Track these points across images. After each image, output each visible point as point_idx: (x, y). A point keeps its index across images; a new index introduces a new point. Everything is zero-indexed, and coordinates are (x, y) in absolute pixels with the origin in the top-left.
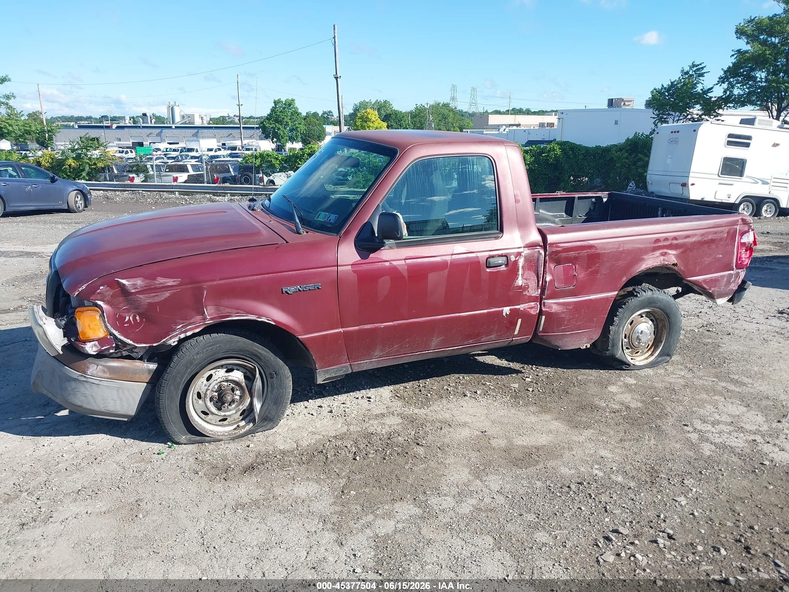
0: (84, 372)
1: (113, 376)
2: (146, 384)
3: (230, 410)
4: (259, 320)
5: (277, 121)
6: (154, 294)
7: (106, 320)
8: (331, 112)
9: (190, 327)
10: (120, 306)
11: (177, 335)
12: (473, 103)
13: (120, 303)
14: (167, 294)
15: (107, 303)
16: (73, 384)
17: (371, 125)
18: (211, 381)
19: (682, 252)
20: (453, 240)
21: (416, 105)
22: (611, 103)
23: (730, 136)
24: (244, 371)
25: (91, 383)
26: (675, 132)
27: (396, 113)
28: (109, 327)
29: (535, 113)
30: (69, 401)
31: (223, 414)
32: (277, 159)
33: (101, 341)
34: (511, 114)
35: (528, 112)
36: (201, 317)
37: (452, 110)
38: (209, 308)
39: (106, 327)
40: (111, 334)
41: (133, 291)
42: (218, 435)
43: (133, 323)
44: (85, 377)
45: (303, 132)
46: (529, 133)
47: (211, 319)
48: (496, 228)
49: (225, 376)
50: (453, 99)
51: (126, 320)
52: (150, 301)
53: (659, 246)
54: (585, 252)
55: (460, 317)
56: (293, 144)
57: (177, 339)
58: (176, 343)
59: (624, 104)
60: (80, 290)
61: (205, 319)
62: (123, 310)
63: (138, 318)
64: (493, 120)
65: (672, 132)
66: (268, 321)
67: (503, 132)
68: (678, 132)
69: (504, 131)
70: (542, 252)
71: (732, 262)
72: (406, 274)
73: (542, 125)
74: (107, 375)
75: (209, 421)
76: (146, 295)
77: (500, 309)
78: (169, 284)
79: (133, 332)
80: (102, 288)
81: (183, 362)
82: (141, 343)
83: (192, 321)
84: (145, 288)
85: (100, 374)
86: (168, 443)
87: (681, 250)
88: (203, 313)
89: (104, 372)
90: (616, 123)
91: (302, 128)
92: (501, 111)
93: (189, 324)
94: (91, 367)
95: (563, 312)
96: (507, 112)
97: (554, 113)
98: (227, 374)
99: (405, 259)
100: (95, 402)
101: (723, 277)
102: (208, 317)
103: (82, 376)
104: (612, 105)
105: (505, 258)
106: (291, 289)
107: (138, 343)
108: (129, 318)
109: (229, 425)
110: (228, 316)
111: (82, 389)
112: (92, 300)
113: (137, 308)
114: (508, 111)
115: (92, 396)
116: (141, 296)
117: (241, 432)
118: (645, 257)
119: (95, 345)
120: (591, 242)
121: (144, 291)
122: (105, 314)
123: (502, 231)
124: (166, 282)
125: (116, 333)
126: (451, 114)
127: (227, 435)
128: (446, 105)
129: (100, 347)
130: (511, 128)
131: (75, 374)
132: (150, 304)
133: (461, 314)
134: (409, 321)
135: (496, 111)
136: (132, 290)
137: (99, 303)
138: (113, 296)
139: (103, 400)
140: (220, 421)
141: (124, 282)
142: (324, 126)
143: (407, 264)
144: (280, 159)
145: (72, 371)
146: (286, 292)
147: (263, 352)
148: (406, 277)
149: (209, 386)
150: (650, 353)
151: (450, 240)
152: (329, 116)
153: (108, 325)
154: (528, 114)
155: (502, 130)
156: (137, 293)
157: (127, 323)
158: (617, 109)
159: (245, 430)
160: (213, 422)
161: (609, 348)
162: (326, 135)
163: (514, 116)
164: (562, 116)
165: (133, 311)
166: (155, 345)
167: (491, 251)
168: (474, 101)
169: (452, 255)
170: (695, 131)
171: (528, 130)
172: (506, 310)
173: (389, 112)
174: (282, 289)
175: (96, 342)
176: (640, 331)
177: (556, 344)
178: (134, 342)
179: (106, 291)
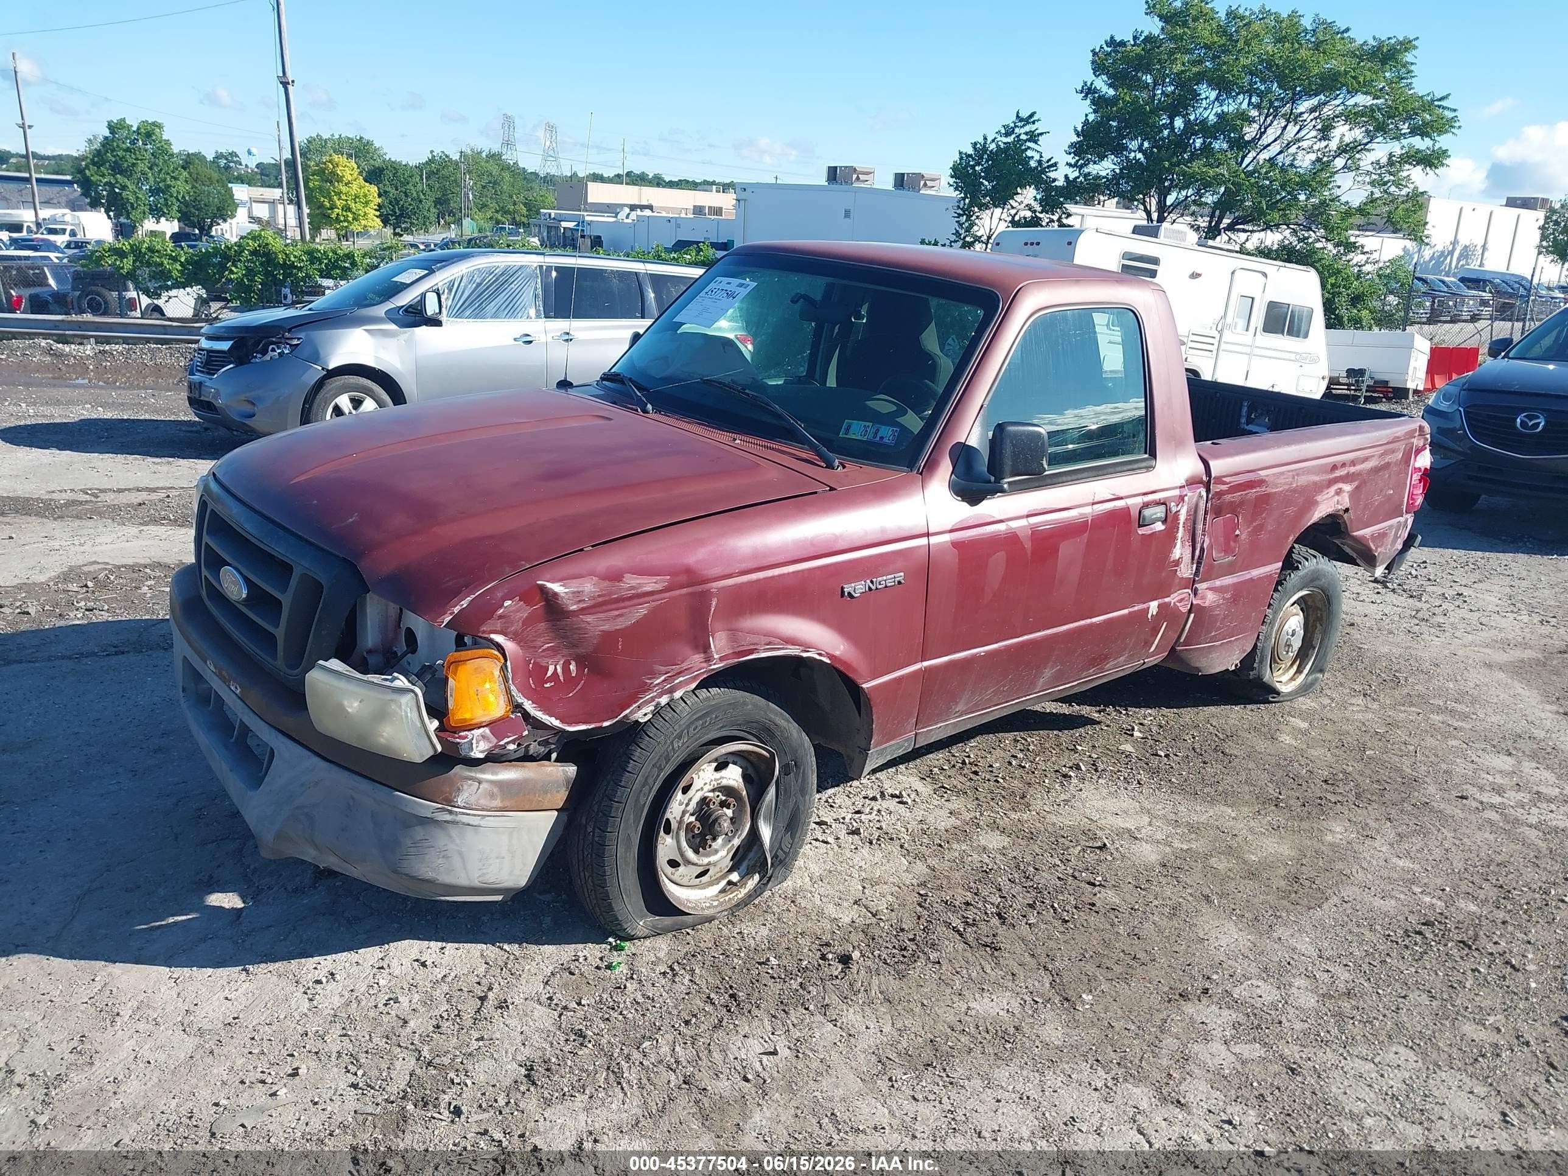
0: (449, 802)
1: (507, 804)
2: (556, 813)
3: (716, 851)
4: (805, 655)
5: (117, 168)
6: (617, 613)
7: (510, 676)
8: (237, 156)
9: (681, 679)
10: (539, 643)
11: (653, 699)
12: (549, 155)
13: (539, 636)
14: (642, 611)
15: (515, 637)
16: (419, 832)
17: (344, 189)
18: (691, 793)
19: (1356, 488)
20: (1090, 474)
21: (432, 152)
22: (833, 174)
23: (1127, 256)
24: (745, 764)
25: (463, 824)
26: (1032, 244)
27: (395, 168)
28: (513, 689)
29: (671, 185)
30: (406, 871)
31: (706, 860)
32: (175, 259)
33: (496, 726)
34: (627, 184)
35: (658, 182)
36: (702, 655)
37: (506, 167)
38: (718, 635)
39: (508, 691)
40: (518, 707)
41: (574, 607)
42: (702, 908)
43: (562, 678)
44: (451, 812)
45: (183, 197)
46: (678, 226)
47: (721, 659)
48: (1143, 450)
49: (716, 780)
50: (508, 144)
51: (549, 673)
52: (606, 627)
53: (1336, 478)
54: (1253, 493)
55: (1091, 625)
56: (158, 222)
57: (650, 708)
58: (650, 716)
59: (858, 178)
60: (456, 610)
61: (708, 659)
62: (544, 651)
63: (573, 667)
64: (597, 193)
65: (1026, 244)
66: (818, 657)
67: (626, 221)
68: (1038, 244)
69: (627, 217)
70: (1204, 494)
71: (1402, 504)
72: (1028, 545)
73: (698, 210)
74: (497, 803)
75: (678, 880)
76: (601, 615)
77: (1145, 606)
78: (648, 589)
79: (561, 698)
80: (507, 603)
81: (654, 757)
82: (578, 723)
83: (685, 666)
84: (600, 600)
85: (484, 802)
86: (611, 940)
87: (1356, 483)
88: (706, 649)
89: (492, 796)
90: (847, 214)
91: (181, 187)
92: (605, 175)
93: (679, 674)
94: (465, 787)
95: (1218, 606)
96: (617, 179)
97: (714, 187)
98: (718, 775)
99: (1028, 516)
100: (465, 869)
101: (1391, 527)
102: (716, 656)
103: (443, 810)
104: (835, 179)
105: (1162, 508)
106: (858, 588)
107: (570, 724)
108: (556, 669)
109: (711, 884)
110: (751, 652)
111: (440, 839)
112: (484, 632)
113: (575, 646)
114: (618, 176)
115: (460, 853)
116: (589, 618)
117: (740, 896)
118: (1319, 498)
119: (483, 737)
120: (1263, 473)
121: (599, 606)
122: (509, 663)
123: (1153, 455)
124: (640, 585)
125: (528, 706)
126: (507, 175)
127: (716, 907)
128: (494, 157)
129: (495, 741)
130: (639, 212)
131: (426, 807)
132: (606, 635)
133: (1094, 620)
134: (1021, 639)
135: (594, 174)
136: (573, 604)
137: (499, 638)
138: (527, 622)
139: (480, 860)
140: (697, 877)
141: (556, 587)
142: (230, 185)
143: (1030, 525)
144: (183, 259)
145: (415, 802)
146: (849, 593)
147: (783, 723)
148: (1029, 552)
149: (687, 805)
150: (1295, 667)
151: (1085, 474)
152: (232, 164)
153: (513, 687)
154: (658, 185)
155: (622, 215)
156: (582, 611)
157: (549, 680)
158: (844, 187)
159: (747, 890)
160: (685, 881)
161: (1255, 665)
162: (237, 206)
163: (636, 188)
164: (744, 195)
165: (565, 651)
166: (606, 724)
167: (1145, 494)
168: (551, 153)
169: (1093, 504)
170: (1070, 243)
171: (676, 218)
172: (1154, 606)
173: (378, 163)
174: (842, 588)
175: (487, 730)
176: (1290, 632)
177: (1197, 665)
178: (562, 721)
179: (518, 611)
